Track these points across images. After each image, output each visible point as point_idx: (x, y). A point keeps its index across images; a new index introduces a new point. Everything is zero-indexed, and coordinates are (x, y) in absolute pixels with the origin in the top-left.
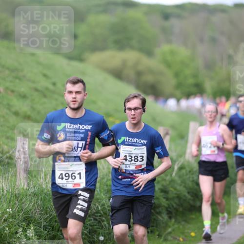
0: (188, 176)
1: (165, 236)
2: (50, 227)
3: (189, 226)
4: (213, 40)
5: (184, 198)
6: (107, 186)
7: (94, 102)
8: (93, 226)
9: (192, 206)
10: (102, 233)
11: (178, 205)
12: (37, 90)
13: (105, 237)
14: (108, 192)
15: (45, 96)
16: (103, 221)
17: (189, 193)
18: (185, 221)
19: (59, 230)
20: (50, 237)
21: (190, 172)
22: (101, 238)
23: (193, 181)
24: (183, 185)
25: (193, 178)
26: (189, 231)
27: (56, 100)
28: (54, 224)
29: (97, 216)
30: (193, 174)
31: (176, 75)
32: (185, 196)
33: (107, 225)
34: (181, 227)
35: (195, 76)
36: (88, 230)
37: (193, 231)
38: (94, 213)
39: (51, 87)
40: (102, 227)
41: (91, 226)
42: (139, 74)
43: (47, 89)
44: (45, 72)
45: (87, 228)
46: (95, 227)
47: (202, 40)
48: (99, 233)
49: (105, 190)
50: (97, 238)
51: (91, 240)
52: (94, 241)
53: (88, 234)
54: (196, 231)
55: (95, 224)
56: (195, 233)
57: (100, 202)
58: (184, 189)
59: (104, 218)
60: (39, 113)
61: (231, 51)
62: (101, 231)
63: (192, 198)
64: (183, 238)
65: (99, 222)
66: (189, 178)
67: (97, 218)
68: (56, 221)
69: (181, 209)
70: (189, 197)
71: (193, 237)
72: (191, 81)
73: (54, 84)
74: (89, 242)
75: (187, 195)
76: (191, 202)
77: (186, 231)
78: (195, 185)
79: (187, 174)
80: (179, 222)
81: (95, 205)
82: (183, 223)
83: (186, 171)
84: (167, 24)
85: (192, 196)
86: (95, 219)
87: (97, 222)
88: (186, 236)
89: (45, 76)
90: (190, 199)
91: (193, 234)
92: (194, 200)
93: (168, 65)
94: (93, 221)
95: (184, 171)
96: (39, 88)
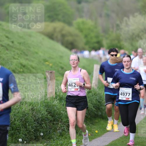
0: (93, 97)
1: (80, 133)
2: (11, 128)
3: (94, 126)
4: (108, 16)
5: (91, 110)
6: (45, 103)
7: (37, 53)
8: (37, 127)
9: (96, 115)
10: (42, 131)
11: (88, 114)
12: (2, 46)
13: (44, 133)
14: (45, 106)
15: (7, 49)
16: (43, 124)
17: (94, 107)
18: (92, 124)
19: (16, 129)
20: (11, 134)
21: (94, 94)
22: (42, 134)
23: (96, 100)
24: (91, 102)
25: (96, 98)
26: (95, 130)
27: (14, 51)
28: (13, 125)
29: (39, 121)
30: (96, 96)
31: (86, 36)
32: (91, 109)
33: (45, 126)
34: (89, 127)
35: (97, 37)
36: (34, 129)
37: (97, 130)
38: (37, 119)
39: (11, 44)
40: (42, 127)
41: (35, 127)
42: (63, 36)
43: (8, 45)
44: (7, 35)
45: (33, 128)
46: (38, 127)
47: (101, 16)
48: (40, 131)
49: (44, 106)
50: (39, 134)
51: (36, 135)
52: (37, 136)
53: (34, 131)
54: (99, 130)
55: (38, 126)
56: (98, 131)
57: (41, 113)
58: (91, 105)
59: (43, 122)
60: (4, 59)
61: (118, 22)
62: (41, 130)
63: (96, 110)
64: (90, 134)
65: (41, 124)
66: (94, 98)
67: (39, 122)
68: (14, 124)
69: (89, 117)
70: (94, 109)
71: (97, 133)
72: (95, 40)
73: (13, 42)
74: (34, 136)
75: (93, 108)
76: (96, 113)
77: (93, 130)
78: (97, 102)
79: (92, 96)
80: (89, 124)
81: (38, 114)
82: (91, 125)
83: (92, 94)
84: (80, 6)
85: (96, 109)
86: (38, 123)
87: (39, 124)
88: (92, 133)
89: (7, 37)
90: (95, 111)
91: (97, 132)
92: (97, 111)
93: (81, 31)
94: (37, 124)
95: (91, 94)
96: (4, 45)
